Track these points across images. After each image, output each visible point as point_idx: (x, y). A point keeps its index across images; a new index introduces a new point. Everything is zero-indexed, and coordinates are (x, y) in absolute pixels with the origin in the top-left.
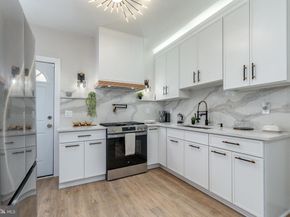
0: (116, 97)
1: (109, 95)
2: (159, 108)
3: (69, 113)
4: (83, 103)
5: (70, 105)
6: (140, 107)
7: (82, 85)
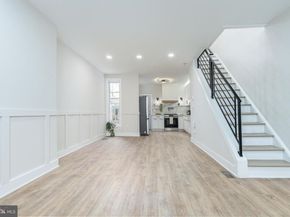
0: (169, 105)
3: (155, 111)
4: (158, 108)
6: (179, 108)
7: (157, 101)
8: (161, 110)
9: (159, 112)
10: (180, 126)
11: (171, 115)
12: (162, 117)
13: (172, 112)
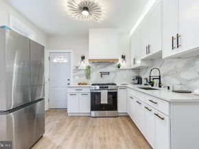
0: (102, 68)
1: (98, 66)
2: (134, 74)
3: (77, 78)
4: (83, 72)
5: (78, 73)
6: (119, 73)
7: (82, 62)
8: (88, 76)
9: (84, 80)
10: (121, 108)
11: (103, 86)
12: (87, 91)
13: (106, 80)
